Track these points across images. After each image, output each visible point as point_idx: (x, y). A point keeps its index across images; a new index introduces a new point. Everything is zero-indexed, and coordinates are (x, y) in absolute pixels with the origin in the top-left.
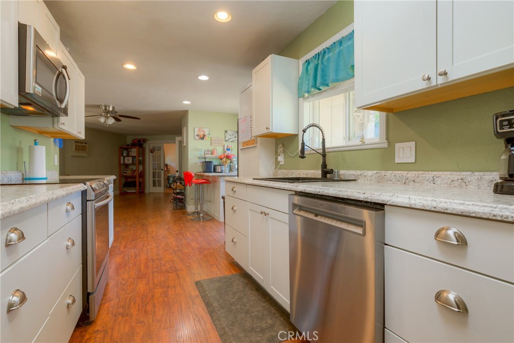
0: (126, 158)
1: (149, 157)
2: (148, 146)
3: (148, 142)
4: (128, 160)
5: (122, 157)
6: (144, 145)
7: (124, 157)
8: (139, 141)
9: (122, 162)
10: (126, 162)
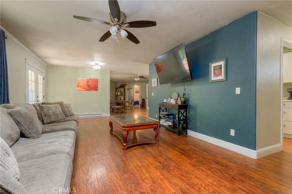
0: (118, 92)
1: (127, 92)
2: (127, 87)
3: (126, 86)
4: (119, 93)
5: (116, 92)
6: (125, 87)
7: (117, 92)
8: (124, 85)
9: (116, 94)
10: (118, 94)
